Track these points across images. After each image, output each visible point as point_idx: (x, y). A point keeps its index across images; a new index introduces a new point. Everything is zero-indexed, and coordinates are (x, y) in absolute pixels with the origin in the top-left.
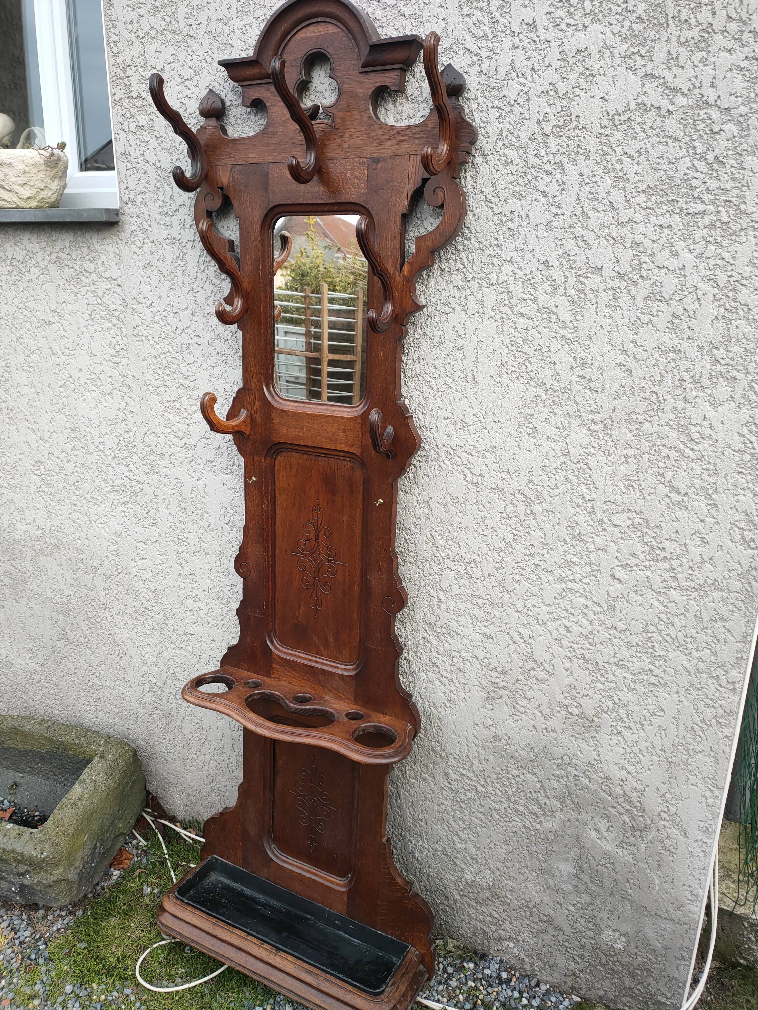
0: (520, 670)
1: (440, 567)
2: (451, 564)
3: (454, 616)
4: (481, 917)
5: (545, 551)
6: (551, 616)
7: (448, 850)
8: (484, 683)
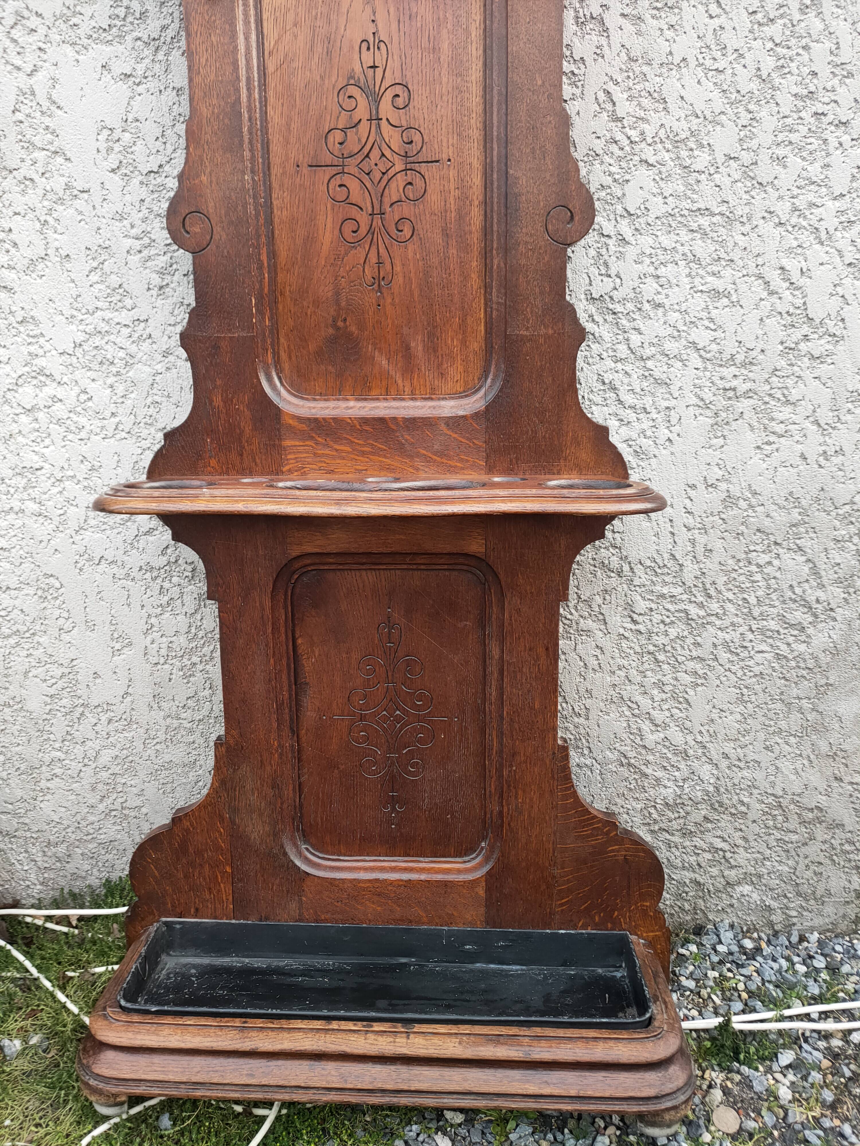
0: (781, 348)
1: (624, 164)
2: (649, 154)
3: (651, 269)
4: (693, 859)
5: (836, 81)
6: (843, 219)
7: (630, 754)
8: (708, 396)
